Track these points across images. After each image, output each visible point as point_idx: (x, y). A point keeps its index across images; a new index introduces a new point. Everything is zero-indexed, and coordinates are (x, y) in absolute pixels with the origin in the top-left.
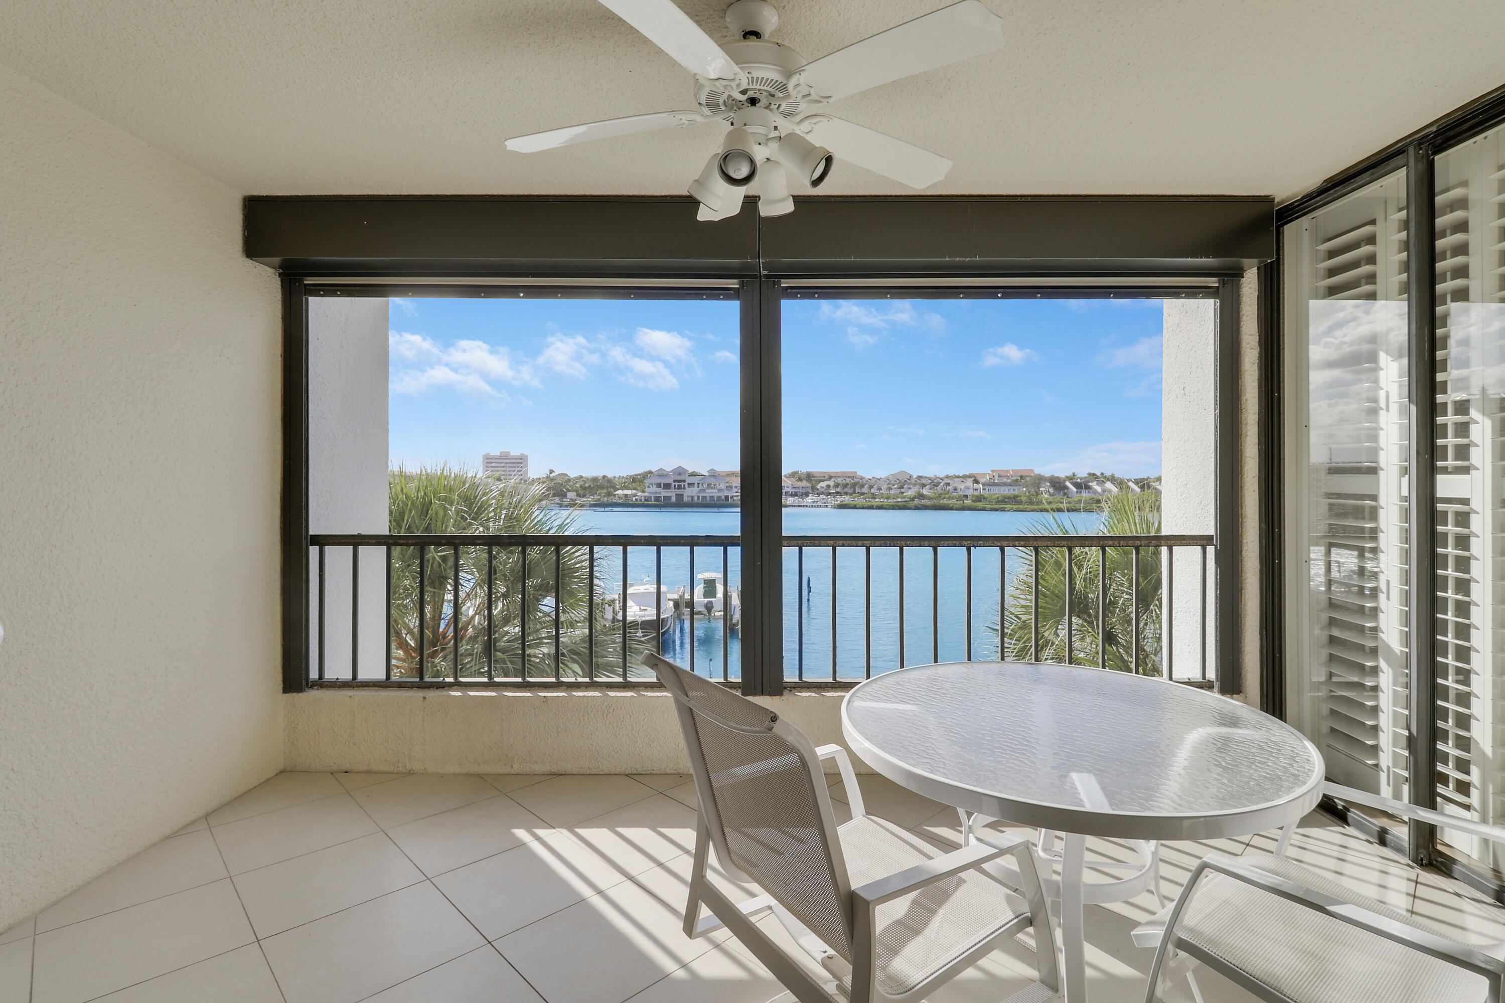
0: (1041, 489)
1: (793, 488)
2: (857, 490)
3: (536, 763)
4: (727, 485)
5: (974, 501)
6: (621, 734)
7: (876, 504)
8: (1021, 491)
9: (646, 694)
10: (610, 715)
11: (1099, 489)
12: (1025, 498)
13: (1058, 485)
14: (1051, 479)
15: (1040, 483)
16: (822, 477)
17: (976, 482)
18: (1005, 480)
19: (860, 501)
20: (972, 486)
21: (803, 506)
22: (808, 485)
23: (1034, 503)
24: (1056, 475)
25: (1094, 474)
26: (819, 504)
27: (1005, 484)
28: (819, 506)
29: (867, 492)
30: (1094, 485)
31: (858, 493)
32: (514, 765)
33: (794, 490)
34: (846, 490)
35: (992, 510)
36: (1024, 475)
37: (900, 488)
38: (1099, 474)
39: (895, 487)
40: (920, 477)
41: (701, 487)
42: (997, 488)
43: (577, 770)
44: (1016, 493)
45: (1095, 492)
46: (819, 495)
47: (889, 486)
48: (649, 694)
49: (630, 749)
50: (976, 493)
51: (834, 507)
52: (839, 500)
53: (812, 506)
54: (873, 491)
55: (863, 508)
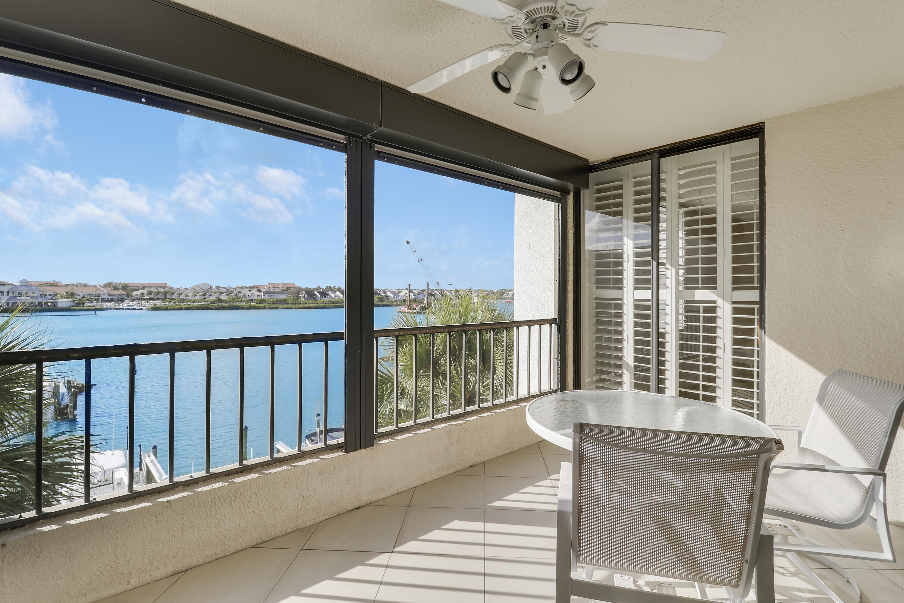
0: (300, 295)
1: (109, 295)
2: (168, 296)
3: (158, 568)
4: (41, 293)
5: (257, 303)
6: (248, 514)
7: (184, 306)
8: (288, 297)
9: (269, 471)
10: (238, 499)
11: (333, 295)
12: (291, 301)
13: (310, 293)
14: (306, 290)
15: (299, 292)
16: (136, 287)
17: (259, 291)
18: (277, 290)
19: (171, 304)
20: (256, 294)
21: (119, 309)
22: (124, 293)
23: (296, 304)
24: (309, 287)
25: (330, 287)
26: (134, 307)
27: (277, 293)
28: (134, 309)
29: (176, 298)
30: (330, 293)
31: (169, 298)
32: (131, 581)
33: (110, 297)
34: (158, 297)
35: (270, 308)
36: (289, 287)
37: (203, 295)
38: (332, 287)
39: (200, 294)
40: (218, 288)
41: (11, 295)
42: (272, 295)
43: (203, 560)
44: (285, 298)
45: (331, 297)
46: (133, 300)
47: (195, 293)
48: (273, 471)
49: (256, 523)
50: (259, 298)
51: (149, 309)
52: (152, 304)
53: (128, 309)
54: (181, 297)
55: (174, 309)
